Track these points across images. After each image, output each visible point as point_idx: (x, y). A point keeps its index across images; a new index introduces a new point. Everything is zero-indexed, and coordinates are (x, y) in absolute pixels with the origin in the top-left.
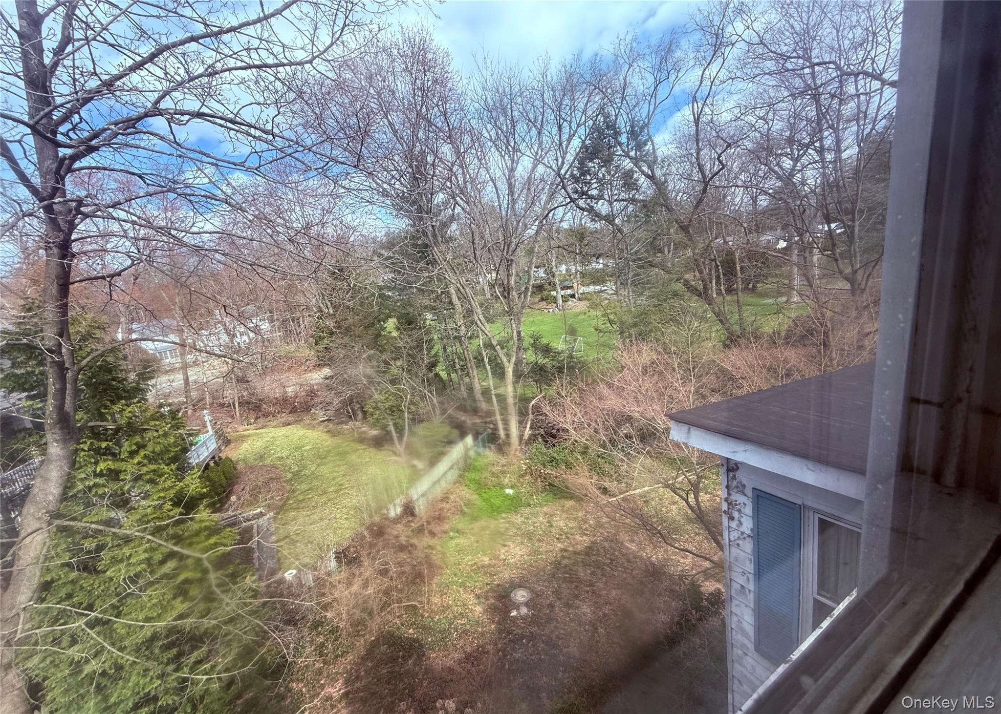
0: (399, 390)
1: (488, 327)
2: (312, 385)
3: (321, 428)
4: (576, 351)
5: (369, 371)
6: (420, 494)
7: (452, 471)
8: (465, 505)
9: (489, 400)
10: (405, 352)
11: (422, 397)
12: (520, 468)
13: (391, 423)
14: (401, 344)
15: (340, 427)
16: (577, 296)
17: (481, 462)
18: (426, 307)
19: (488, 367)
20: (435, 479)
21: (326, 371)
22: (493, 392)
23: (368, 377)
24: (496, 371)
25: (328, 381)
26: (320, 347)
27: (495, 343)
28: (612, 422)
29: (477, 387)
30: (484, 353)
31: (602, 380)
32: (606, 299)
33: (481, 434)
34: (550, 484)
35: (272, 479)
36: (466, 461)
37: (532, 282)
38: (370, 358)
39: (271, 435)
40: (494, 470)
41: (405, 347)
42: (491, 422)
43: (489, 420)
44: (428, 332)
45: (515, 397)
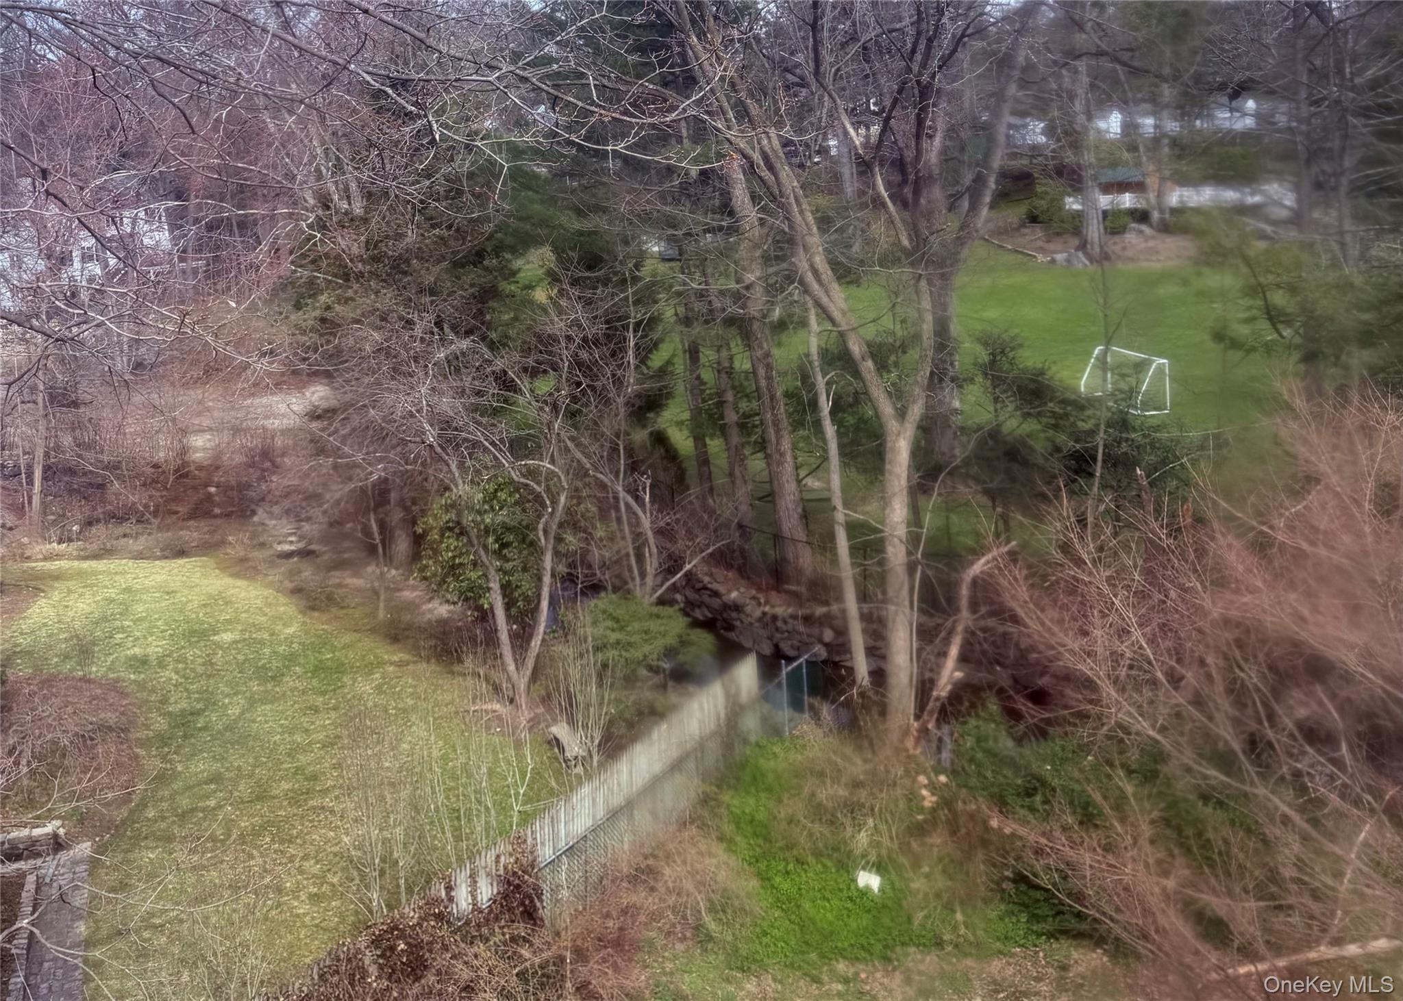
0: (532, 473)
1: (838, 298)
2: (272, 435)
3: (275, 575)
4: (1146, 406)
5: (447, 404)
6: (562, 845)
7: (679, 779)
8: (712, 909)
9: (826, 543)
10: (565, 355)
11: (607, 507)
12: (912, 797)
13: (495, 586)
14: (557, 326)
15: (336, 577)
16: (1156, 215)
17: (780, 759)
18: (646, 218)
19: (830, 430)
20: (618, 800)
21: (318, 394)
22: (840, 516)
23: (445, 424)
24: (855, 442)
25: (315, 425)
26: (308, 317)
27: (856, 348)
28: (1252, 676)
29: (789, 488)
30: (821, 382)
31: (1229, 519)
32: (1262, 236)
33: (790, 660)
34: (1020, 879)
35: (104, 728)
36: (728, 746)
37: (997, 162)
38: (455, 365)
39: (122, 582)
40: (822, 795)
41: (569, 338)
42: (827, 620)
43: (820, 611)
44: (646, 297)
45: (913, 540)
